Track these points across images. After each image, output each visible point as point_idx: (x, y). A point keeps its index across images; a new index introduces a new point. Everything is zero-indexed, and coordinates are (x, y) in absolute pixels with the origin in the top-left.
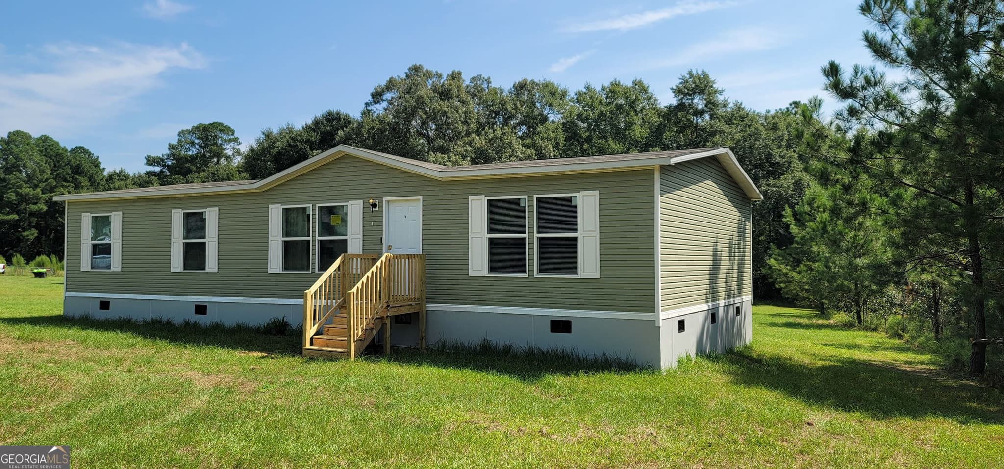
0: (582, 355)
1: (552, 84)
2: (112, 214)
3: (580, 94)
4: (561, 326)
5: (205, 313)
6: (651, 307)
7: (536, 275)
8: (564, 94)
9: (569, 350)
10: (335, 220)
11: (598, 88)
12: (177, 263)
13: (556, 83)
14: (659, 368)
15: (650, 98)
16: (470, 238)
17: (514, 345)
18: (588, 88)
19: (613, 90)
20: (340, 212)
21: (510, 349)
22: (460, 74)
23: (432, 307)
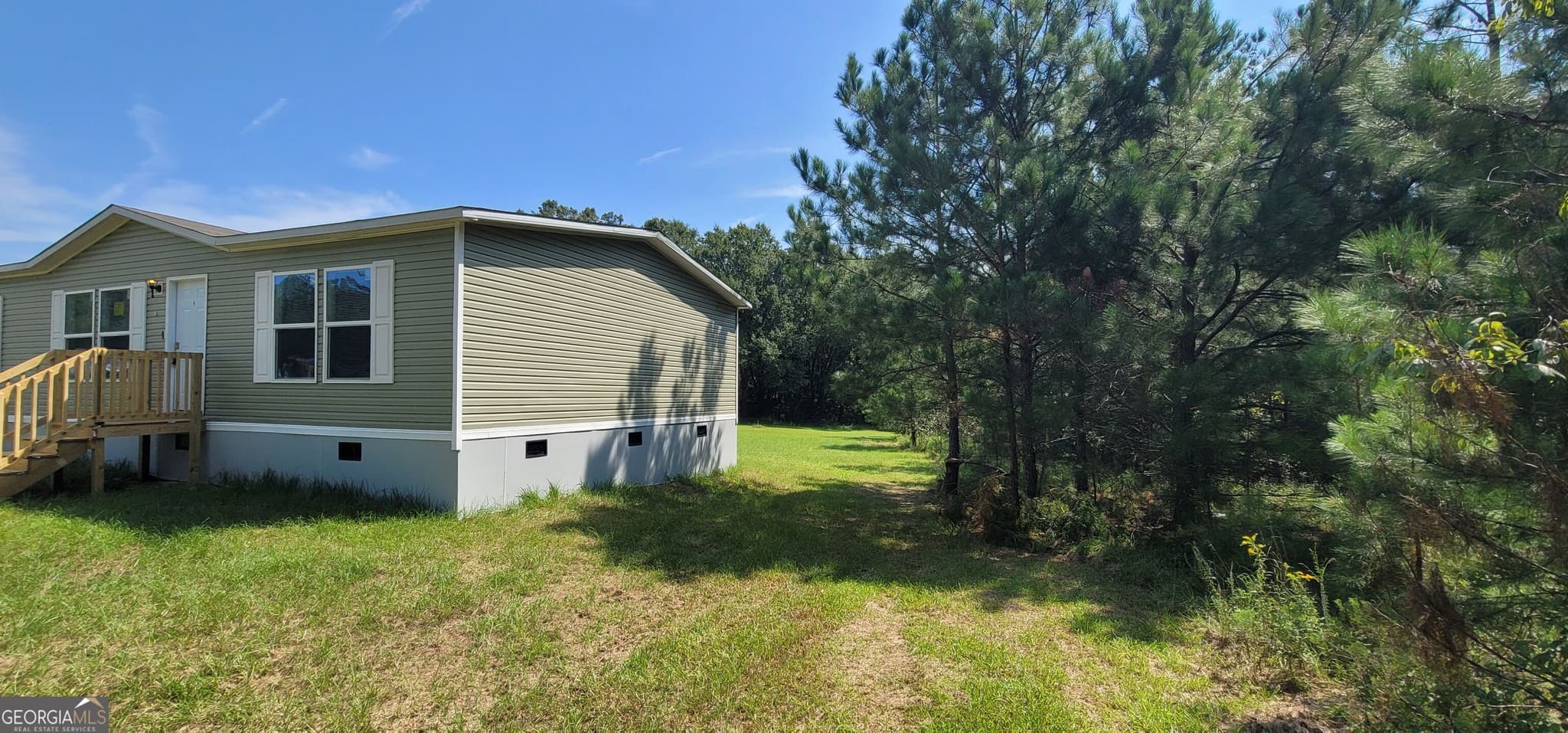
0: (371, 492)
1: (681, 224)
3: (708, 234)
4: (350, 451)
6: (448, 424)
7: (325, 380)
8: (693, 234)
9: (358, 485)
10: (119, 310)
11: (727, 231)
13: (685, 223)
14: (455, 512)
15: (771, 241)
16: (255, 331)
17: (300, 477)
18: (717, 230)
19: (738, 233)
20: (122, 296)
21: (297, 482)
22: (593, 210)
23: (215, 426)
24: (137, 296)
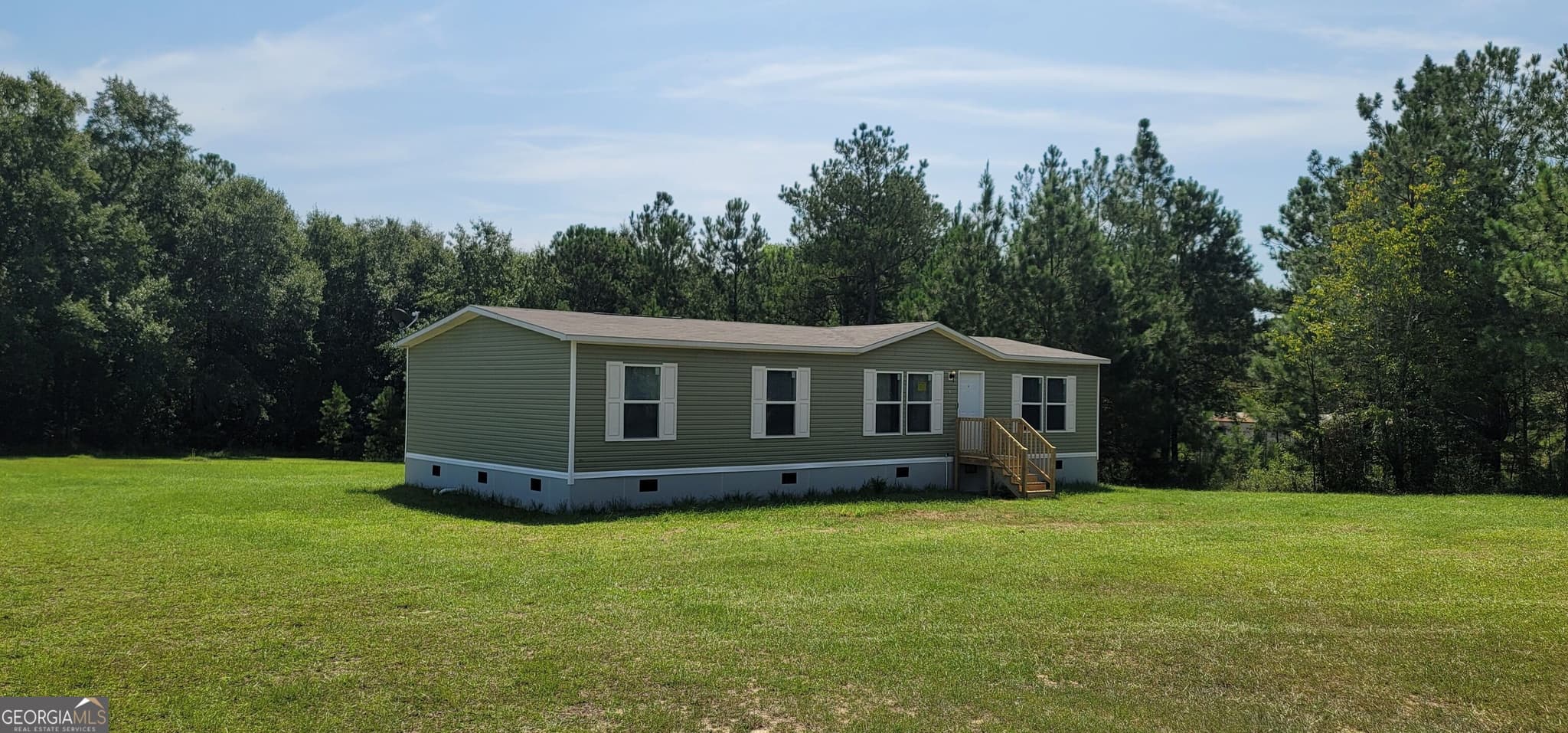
2: (663, 366)
5: (794, 481)
7: (1046, 431)
10: (922, 387)
12: (758, 428)
16: (1012, 405)
20: (927, 380)
24: (937, 379)
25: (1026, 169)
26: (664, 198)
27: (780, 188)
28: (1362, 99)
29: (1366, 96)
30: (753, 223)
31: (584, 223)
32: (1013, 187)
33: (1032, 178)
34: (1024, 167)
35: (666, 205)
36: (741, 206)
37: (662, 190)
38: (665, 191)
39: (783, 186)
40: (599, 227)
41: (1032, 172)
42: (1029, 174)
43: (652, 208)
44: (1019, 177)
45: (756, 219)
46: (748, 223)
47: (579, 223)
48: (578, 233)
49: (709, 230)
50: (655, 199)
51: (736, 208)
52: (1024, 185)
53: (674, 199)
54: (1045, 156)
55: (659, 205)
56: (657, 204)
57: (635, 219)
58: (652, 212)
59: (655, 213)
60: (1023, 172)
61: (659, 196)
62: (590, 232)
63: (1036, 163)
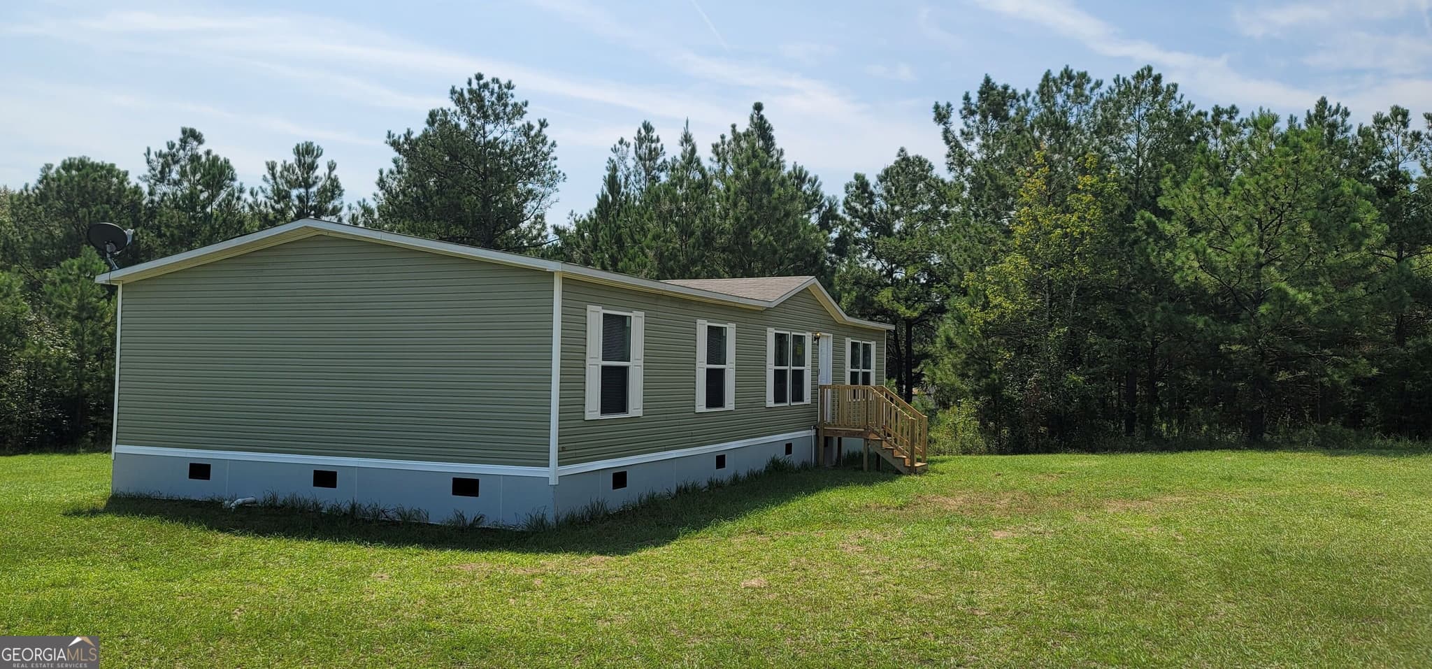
2: (633, 315)
16: (846, 372)
24: (808, 337)
25: (621, 142)
26: (191, 135)
27: (386, 133)
28: (937, 107)
29: (940, 103)
30: (327, 171)
31: (88, 155)
32: (610, 159)
33: (628, 151)
34: (619, 139)
35: (195, 143)
36: (313, 151)
37: (188, 126)
38: (193, 126)
39: (389, 132)
40: (108, 162)
41: (628, 146)
42: (624, 147)
43: (177, 146)
44: (615, 150)
45: (332, 167)
46: (321, 171)
47: (81, 155)
48: (82, 166)
49: (273, 175)
50: (180, 135)
51: (307, 153)
52: (620, 158)
53: (204, 137)
54: (639, 132)
55: (186, 142)
56: (184, 142)
57: (152, 156)
58: (178, 151)
59: (181, 152)
60: (618, 146)
61: (184, 131)
62: (95, 167)
63: (631, 137)
